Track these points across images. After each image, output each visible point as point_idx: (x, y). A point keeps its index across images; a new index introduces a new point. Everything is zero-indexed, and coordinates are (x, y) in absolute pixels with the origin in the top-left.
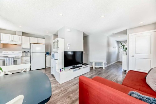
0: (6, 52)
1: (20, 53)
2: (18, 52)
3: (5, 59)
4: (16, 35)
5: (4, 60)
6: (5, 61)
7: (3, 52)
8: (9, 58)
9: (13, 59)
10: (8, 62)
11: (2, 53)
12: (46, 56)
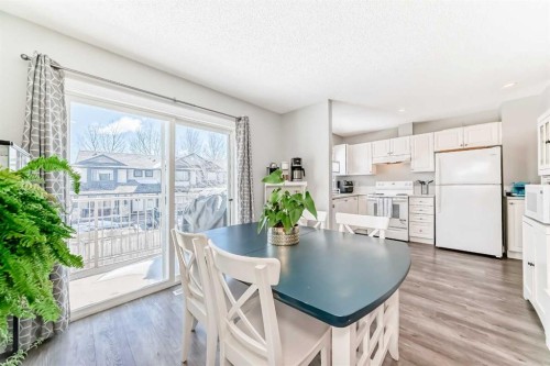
1: (407, 187)
2: (404, 183)
3: (378, 199)
4: (397, 137)
5: (375, 202)
7: (377, 184)
8: (384, 198)
9: (389, 202)
10: (381, 207)
12: (509, 202)
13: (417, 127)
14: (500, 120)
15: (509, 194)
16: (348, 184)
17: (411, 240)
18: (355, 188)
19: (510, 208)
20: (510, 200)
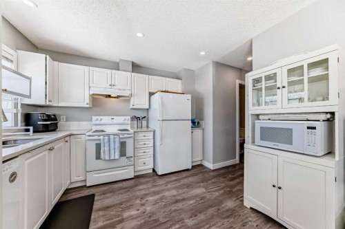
0: (99, 118)
1: (126, 122)
2: (123, 118)
3: (101, 137)
4: (119, 70)
5: (98, 142)
6: (102, 145)
7: (94, 118)
8: (108, 135)
9: (117, 139)
10: (107, 149)
11: (91, 120)
16: (49, 118)
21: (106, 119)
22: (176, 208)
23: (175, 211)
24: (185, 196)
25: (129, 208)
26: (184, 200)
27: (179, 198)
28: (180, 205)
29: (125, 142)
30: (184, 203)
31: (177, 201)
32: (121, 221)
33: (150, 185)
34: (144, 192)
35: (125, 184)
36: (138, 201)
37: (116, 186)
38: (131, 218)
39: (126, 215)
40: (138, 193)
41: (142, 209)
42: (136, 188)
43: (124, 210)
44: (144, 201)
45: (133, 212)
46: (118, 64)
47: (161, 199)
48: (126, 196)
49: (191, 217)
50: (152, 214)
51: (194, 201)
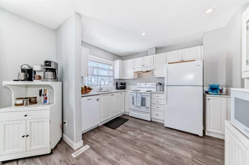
0: (140, 84)
1: (153, 86)
2: (151, 84)
3: (134, 94)
4: (147, 55)
7: (138, 84)
8: (137, 93)
9: (140, 96)
10: (136, 99)
11: (136, 85)
12: (207, 98)
13: (158, 50)
14: (202, 45)
15: (207, 92)
16: (122, 84)
17: (153, 120)
18: (127, 86)
19: (208, 102)
20: (208, 96)
21: (143, 85)
22: (151, 147)
23: (148, 147)
24: (166, 146)
25: (133, 131)
26: (162, 147)
27: (161, 144)
28: (155, 147)
29: (145, 98)
30: (160, 149)
31: (156, 145)
32: (125, 133)
33: (153, 128)
34: (146, 130)
35: (143, 122)
36: (138, 131)
37: (139, 121)
38: (129, 135)
39: (129, 132)
40: (143, 129)
41: (136, 135)
42: (145, 126)
43: (130, 130)
44: (141, 133)
45: (132, 133)
46: (147, 52)
47: (150, 138)
48: (137, 126)
49: (153, 157)
50: (138, 139)
51: (168, 154)
